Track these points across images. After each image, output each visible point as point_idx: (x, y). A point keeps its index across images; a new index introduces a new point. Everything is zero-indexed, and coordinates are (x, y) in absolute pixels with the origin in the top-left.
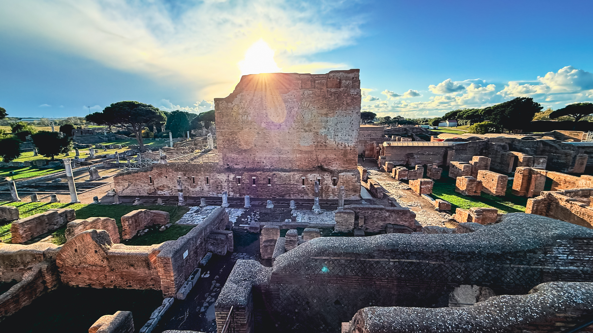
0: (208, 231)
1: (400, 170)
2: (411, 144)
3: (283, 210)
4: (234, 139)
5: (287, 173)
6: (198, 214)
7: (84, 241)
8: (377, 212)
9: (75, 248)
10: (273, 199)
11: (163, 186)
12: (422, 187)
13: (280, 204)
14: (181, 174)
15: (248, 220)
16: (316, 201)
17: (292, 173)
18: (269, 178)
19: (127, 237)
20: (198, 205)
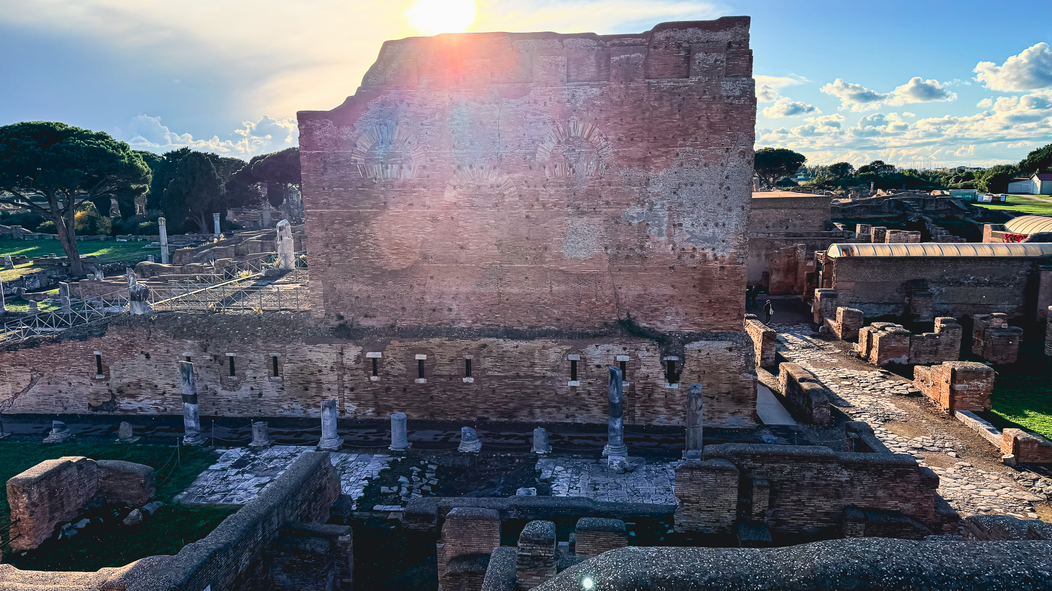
0: (275, 527)
1: (883, 334)
2: (917, 250)
3: (512, 459)
4: (361, 237)
5: (523, 343)
6: (243, 473)
8: (809, 469)
11: (138, 385)
12: (958, 387)
13: (502, 440)
14: (192, 347)
15: (400, 490)
16: (614, 430)
17: (538, 343)
18: (468, 357)
19: (24, 543)
20: (244, 444)
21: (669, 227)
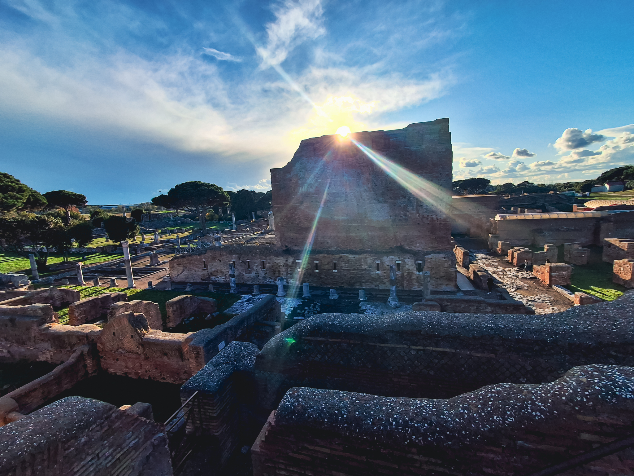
0: (252, 321)
1: (519, 252)
2: (538, 216)
3: (350, 302)
4: (293, 215)
5: (357, 256)
6: (249, 303)
7: (121, 324)
9: (113, 331)
10: (340, 289)
11: (217, 272)
12: (553, 274)
13: (348, 295)
14: (235, 258)
15: (305, 312)
16: (392, 291)
17: (362, 256)
18: (335, 262)
19: (171, 325)
20: (250, 293)
21: (417, 207)
